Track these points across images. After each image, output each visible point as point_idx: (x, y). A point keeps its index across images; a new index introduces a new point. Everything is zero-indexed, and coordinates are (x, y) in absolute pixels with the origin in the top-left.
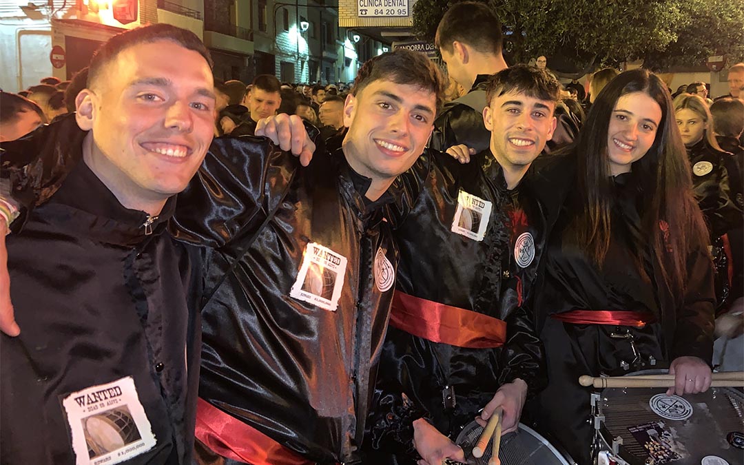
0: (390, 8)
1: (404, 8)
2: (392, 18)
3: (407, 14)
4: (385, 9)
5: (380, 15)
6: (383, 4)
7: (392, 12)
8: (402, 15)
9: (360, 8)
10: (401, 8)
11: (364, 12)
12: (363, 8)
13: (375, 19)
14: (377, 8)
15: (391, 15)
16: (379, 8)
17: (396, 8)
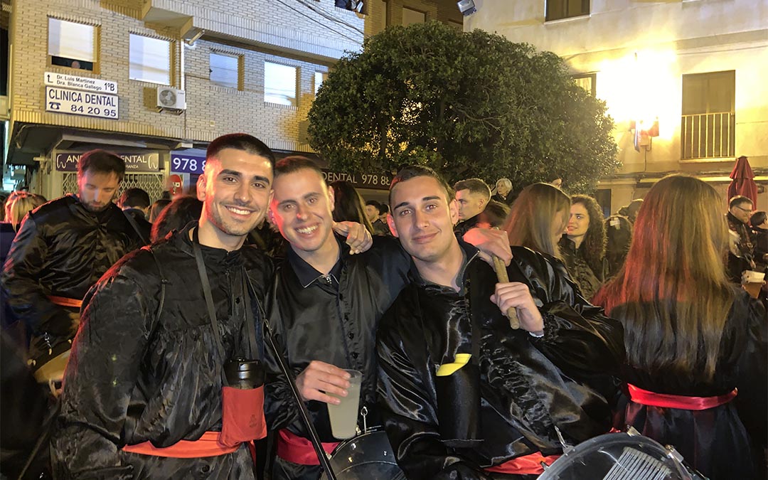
0: (94, 106)
1: (113, 108)
2: (95, 119)
3: (116, 117)
4: (86, 107)
5: (78, 112)
6: (84, 99)
7: (97, 111)
8: (109, 116)
9: (49, 100)
10: (110, 108)
11: (55, 106)
12: (54, 100)
13: (70, 117)
14: (75, 103)
15: (94, 114)
16: (78, 104)
17: (102, 107)
